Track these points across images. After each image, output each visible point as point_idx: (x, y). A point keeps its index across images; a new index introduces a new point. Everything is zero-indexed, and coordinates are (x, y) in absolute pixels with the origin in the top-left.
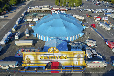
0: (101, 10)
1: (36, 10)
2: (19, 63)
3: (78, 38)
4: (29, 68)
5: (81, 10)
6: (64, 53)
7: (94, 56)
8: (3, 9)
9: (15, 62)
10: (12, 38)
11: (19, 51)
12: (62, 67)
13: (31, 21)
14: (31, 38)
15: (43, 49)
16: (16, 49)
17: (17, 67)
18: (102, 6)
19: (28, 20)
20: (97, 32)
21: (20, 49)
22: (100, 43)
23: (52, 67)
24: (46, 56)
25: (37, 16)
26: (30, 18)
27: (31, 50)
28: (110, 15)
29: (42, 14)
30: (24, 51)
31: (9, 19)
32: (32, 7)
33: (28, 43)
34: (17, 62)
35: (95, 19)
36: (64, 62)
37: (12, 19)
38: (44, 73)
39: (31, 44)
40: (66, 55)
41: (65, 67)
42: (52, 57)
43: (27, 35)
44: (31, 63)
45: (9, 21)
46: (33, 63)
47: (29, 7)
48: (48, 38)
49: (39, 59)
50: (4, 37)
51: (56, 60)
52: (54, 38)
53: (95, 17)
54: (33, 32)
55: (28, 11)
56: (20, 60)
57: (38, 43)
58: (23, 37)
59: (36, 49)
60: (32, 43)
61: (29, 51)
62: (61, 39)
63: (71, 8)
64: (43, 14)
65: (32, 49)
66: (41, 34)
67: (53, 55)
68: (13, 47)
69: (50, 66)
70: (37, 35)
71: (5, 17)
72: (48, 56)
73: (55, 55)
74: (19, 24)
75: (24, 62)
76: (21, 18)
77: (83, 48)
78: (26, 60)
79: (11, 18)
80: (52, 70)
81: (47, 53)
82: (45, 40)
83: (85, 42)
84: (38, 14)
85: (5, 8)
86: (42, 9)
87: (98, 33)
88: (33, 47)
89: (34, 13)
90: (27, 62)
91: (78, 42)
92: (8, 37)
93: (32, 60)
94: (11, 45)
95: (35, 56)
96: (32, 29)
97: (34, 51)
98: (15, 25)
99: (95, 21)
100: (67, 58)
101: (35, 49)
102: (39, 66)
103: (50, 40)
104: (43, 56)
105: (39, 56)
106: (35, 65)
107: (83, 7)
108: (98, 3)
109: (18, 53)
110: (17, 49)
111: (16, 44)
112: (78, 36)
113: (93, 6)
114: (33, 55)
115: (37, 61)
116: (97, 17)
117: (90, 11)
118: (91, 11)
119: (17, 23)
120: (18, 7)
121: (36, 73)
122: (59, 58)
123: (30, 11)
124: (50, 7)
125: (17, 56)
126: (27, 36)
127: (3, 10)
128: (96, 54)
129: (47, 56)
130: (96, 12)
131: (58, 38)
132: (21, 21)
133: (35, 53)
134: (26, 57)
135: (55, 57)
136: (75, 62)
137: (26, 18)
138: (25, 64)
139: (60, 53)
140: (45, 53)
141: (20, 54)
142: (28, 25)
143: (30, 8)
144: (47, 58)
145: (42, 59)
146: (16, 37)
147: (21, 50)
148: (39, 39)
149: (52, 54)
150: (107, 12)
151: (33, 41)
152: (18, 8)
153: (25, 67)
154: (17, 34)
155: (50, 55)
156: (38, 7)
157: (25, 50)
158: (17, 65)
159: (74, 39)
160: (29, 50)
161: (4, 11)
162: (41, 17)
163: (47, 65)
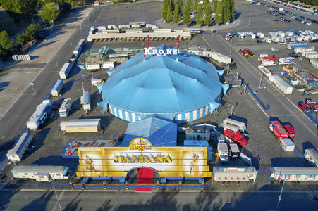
0: (283, 35)
1: (110, 36)
2: (69, 169)
3: (206, 113)
4: (90, 180)
5: (230, 34)
6: (164, 149)
7: (235, 158)
8: (25, 37)
9: (63, 167)
10: (53, 113)
11: (70, 144)
12: (159, 179)
13: (97, 70)
14: (95, 113)
15: (122, 141)
16: (62, 140)
17: (67, 177)
18: (289, 21)
19: (89, 67)
20: (257, 98)
21: (71, 141)
22: (257, 126)
23: (140, 178)
24: (125, 155)
25: (110, 56)
26: (93, 60)
27: (94, 143)
28: (304, 50)
29: (124, 49)
30: (79, 145)
31: (43, 62)
32: (99, 28)
33: (89, 126)
34: (67, 168)
35: (261, 61)
36: (163, 169)
37: (50, 63)
38: (122, 191)
39: (95, 130)
40: (166, 155)
41: (167, 180)
42: (138, 159)
43: (87, 107)
44: (96, 171)
45: (42, 70)
46: (99, 171)
47: (92, 29)
48: (133, 115)
49: (112, 162)
50: (35, 113)
51: (146, 163)
52: (149, 116)
53: (261, 56)
54: (102, 100)
55: (89, 40)
56: (72, 164)
57: (112, 126)
58: (77, 112)
59: (106, 141)
60: (98, 127)
61: (91, 146)
62: (165, 117)
63: (204, 29)
64: (127, 49)
65: (98, 141)
66: (118, 106)
67: (139, 154)
68: (56, 136)
69: (136, 176)
70: (110, 106)
71: (32, 58)
72: (130, 155)
73: (144, 154)
74: (67, 78)
75: (80, 168)
76: (72, 60)
77: (212, 138)
78: (84, 164)
79: (48, 62)
80: (139, 184)
81: (127, 150)
82: (128, 120)
83: (221, 125)
84: (114, 49)
85: (31, 33)
86: (124, 32)
87: (259, 101)
88: (100, 135)
89: (105, 47)
90: (87, 168)
91: (204, 124)
92: (44, 112)
93: (97, 163)
94: (51, 132)
95: (103, 155)
96: (98, 91)
97: (103, 145)
98: (58, 82)
99: (260, 67)
100: (169, 160)
101: (104, 141)
102: (112, 178)
103: (140, 119)
104: (119, 155)
105: (112, 156)
106: (103, 174)
107: (237, 25)
108: (281, 9)
109: (67, 149)
110: (65, 140)
111: (62, 129)
112: (207, 110)
113: (266, 20)
114: (100, 153)
115: (108, 165)
116: (266, 56)
117: (254, 36)
118: (257, 37)
119: (63, 76)
120: (63, 26)
121: (105, 190)
122: (153, 160)
123: (94, 40)
124: (147, 26)
125: (66, 155)
126: (88, 110)
127: (26, 40)
128: (239, 153)
129: (128, 157)
130: (269, 40)
131: (156, 116)
132: (72, 71)
133: (102, 149)
134: (84, 157)
135: (144, 159)
136: (188, 169)
137: (84, 61)
138: (83, 172)
139: (154, 150)
140: (123, 149)
141: (72, 150)
142: (89, 79)
143: (94, 32)
144: (128, 160)
145: (118, 162)
146: (63, 111)
147: (74, 143)
148: (114, 116)
149: (138, 151)
150: (300, 39)
151: (101, 122)
152: (62, 30)
153: (82, 178)
154: (64, 104)
155: (135, 155)
156: (114, 27)
157: (82, 142)
158: (67, 175)
159: (195, 118)
160: (91, 142)
161: (29, 41)
162: (120, 57)
163: (128, 174)
